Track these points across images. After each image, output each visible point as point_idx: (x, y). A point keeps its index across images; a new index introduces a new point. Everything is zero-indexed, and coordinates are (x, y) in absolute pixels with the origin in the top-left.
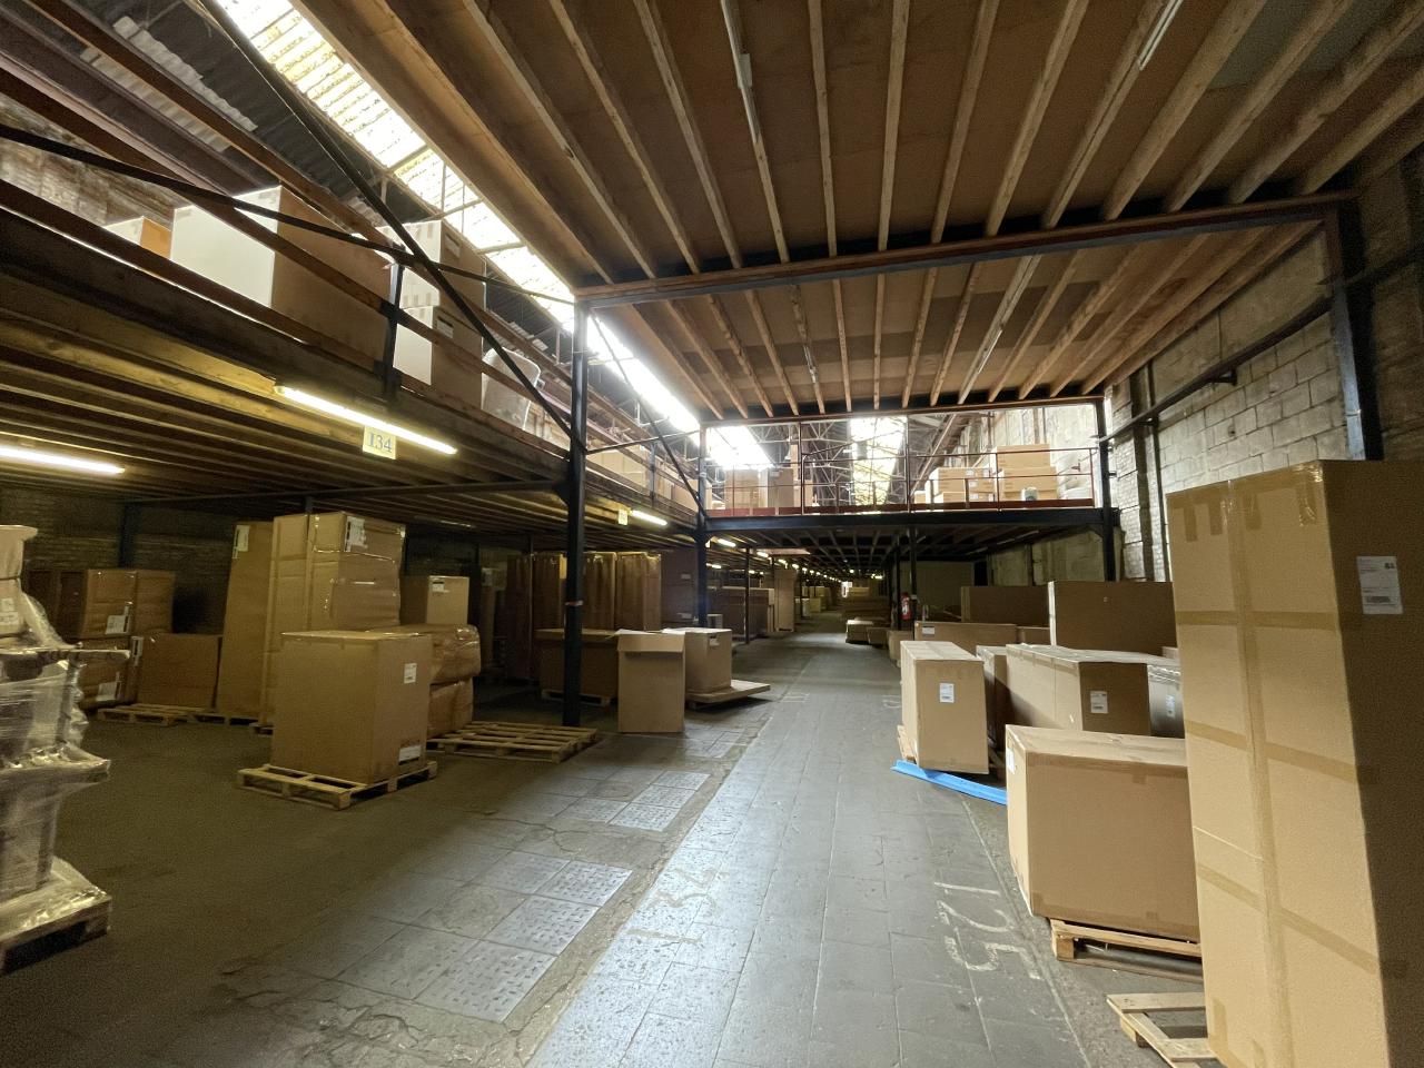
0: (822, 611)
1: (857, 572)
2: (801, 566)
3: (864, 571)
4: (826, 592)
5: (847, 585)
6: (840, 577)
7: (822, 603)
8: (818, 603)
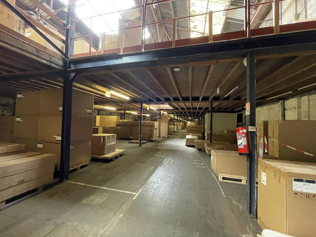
0: (181, 129)
1: (191, 119)
2: (177, 117)
3: (193, 119)
4: (183, 124)
5: (189, 123)
6: (187, 120)
7: (181, 127)
8: (180, 127)
